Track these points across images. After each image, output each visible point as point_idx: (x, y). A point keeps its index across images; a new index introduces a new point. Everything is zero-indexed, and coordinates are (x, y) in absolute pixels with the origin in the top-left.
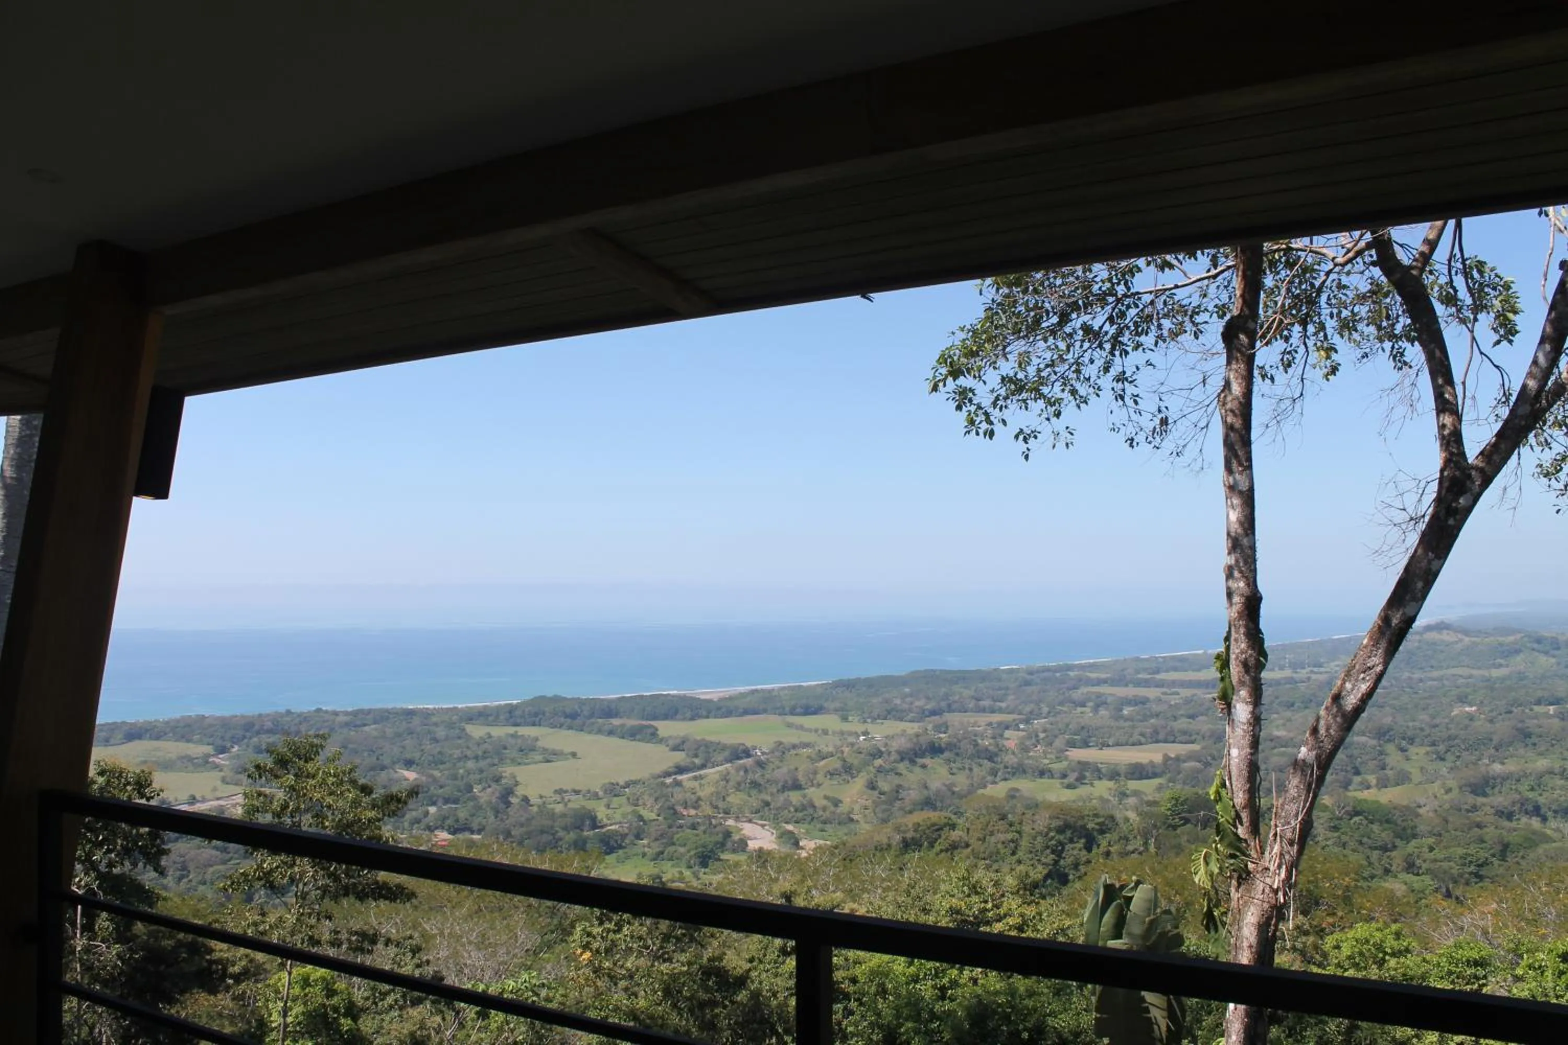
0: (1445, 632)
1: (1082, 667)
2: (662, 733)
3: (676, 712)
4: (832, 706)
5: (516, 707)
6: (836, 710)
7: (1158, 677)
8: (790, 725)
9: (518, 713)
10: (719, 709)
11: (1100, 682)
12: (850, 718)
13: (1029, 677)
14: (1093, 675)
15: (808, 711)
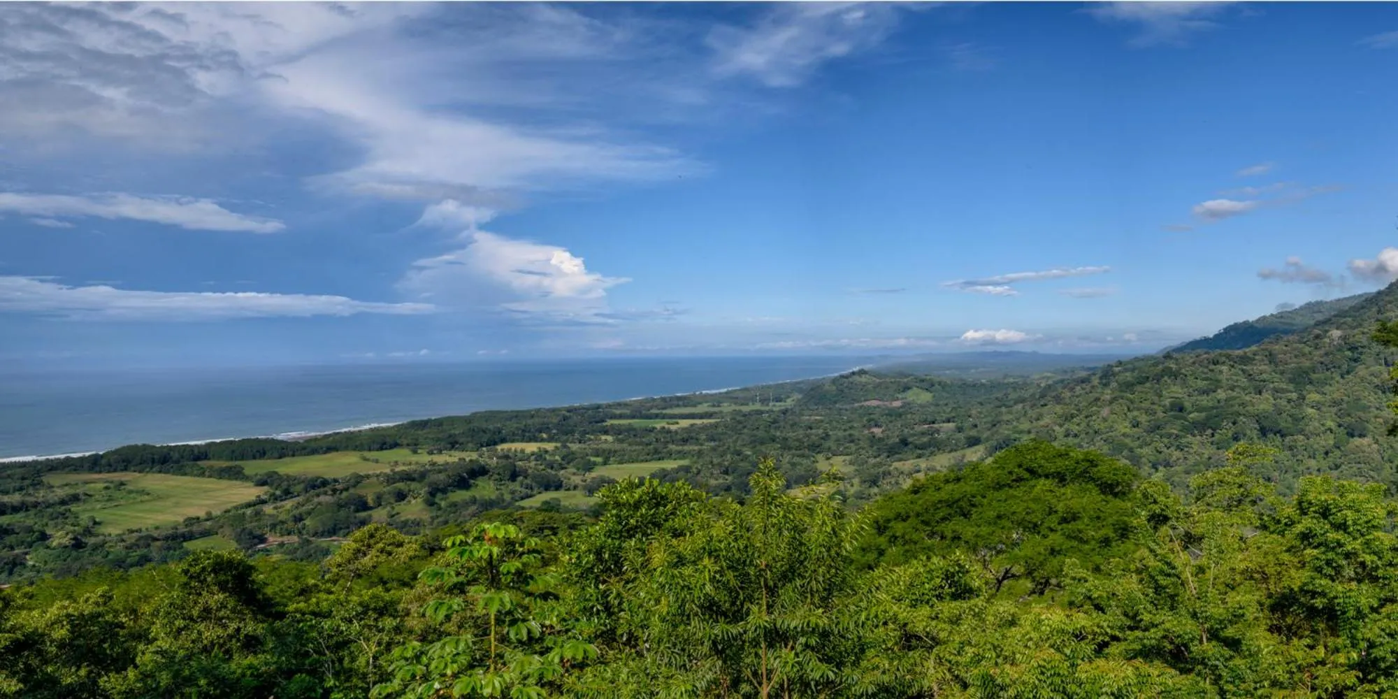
0: (863, 376)
1: (609, 406)
2: (247, 472)
3: (264, 453)
4: (405, 442)
5: (102, 456)
6: (408, 445)
7: (664, 412)
8: (366, 459)
9: (104, 461)
10: (304, 448)
11: (621, 417)
12: (419, 451)
13: (568, 414)
14: (618, 412)
15: (382, 447)
